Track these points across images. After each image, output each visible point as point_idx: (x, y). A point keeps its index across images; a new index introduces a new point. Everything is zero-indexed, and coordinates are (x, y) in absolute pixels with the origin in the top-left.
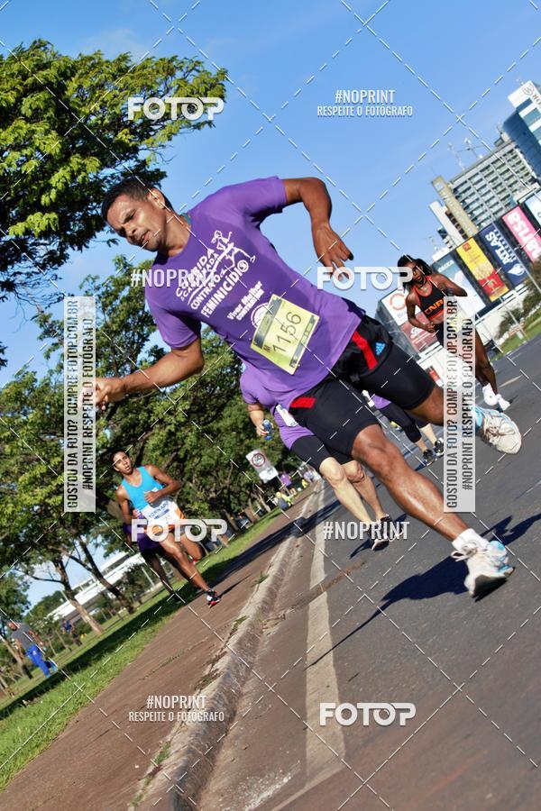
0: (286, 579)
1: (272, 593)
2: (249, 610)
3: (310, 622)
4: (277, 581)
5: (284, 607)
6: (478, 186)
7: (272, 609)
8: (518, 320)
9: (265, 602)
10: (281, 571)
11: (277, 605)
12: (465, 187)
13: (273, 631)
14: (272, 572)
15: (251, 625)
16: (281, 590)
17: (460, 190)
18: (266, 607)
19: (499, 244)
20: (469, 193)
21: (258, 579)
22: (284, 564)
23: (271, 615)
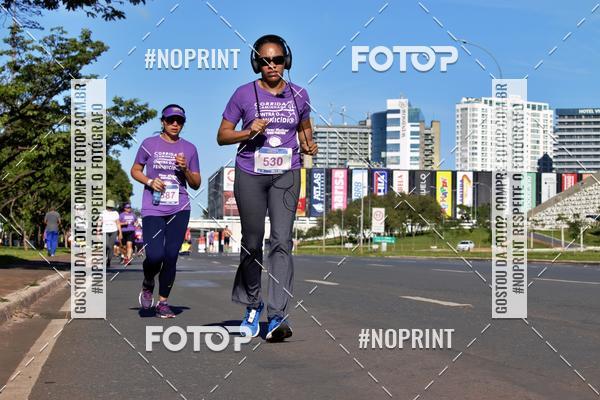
0: (49, 294)
1: (34, 297)
2: (13, 298)
3: (46, 331)
4: (43, 292)
5: (36, 311)
6: (331, 140)
7: (27, 307)
8: (298, 238)
9: (26, 299)
10: (49, 288)
11: (32, 306)
12: (323, 135)
13: (19, 320)
14: (43, 284)
15: (8, 307)
16: (41, 299)
17: (319, 135)
18: (25, 303)
19: (319, 184)
20: (323, 140)
21: (32, 283)
22: (54, 285)
23: (24, 310)
